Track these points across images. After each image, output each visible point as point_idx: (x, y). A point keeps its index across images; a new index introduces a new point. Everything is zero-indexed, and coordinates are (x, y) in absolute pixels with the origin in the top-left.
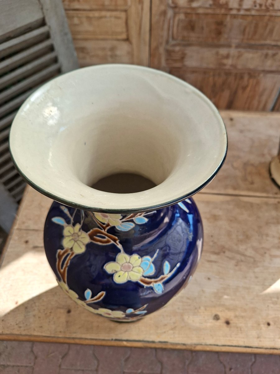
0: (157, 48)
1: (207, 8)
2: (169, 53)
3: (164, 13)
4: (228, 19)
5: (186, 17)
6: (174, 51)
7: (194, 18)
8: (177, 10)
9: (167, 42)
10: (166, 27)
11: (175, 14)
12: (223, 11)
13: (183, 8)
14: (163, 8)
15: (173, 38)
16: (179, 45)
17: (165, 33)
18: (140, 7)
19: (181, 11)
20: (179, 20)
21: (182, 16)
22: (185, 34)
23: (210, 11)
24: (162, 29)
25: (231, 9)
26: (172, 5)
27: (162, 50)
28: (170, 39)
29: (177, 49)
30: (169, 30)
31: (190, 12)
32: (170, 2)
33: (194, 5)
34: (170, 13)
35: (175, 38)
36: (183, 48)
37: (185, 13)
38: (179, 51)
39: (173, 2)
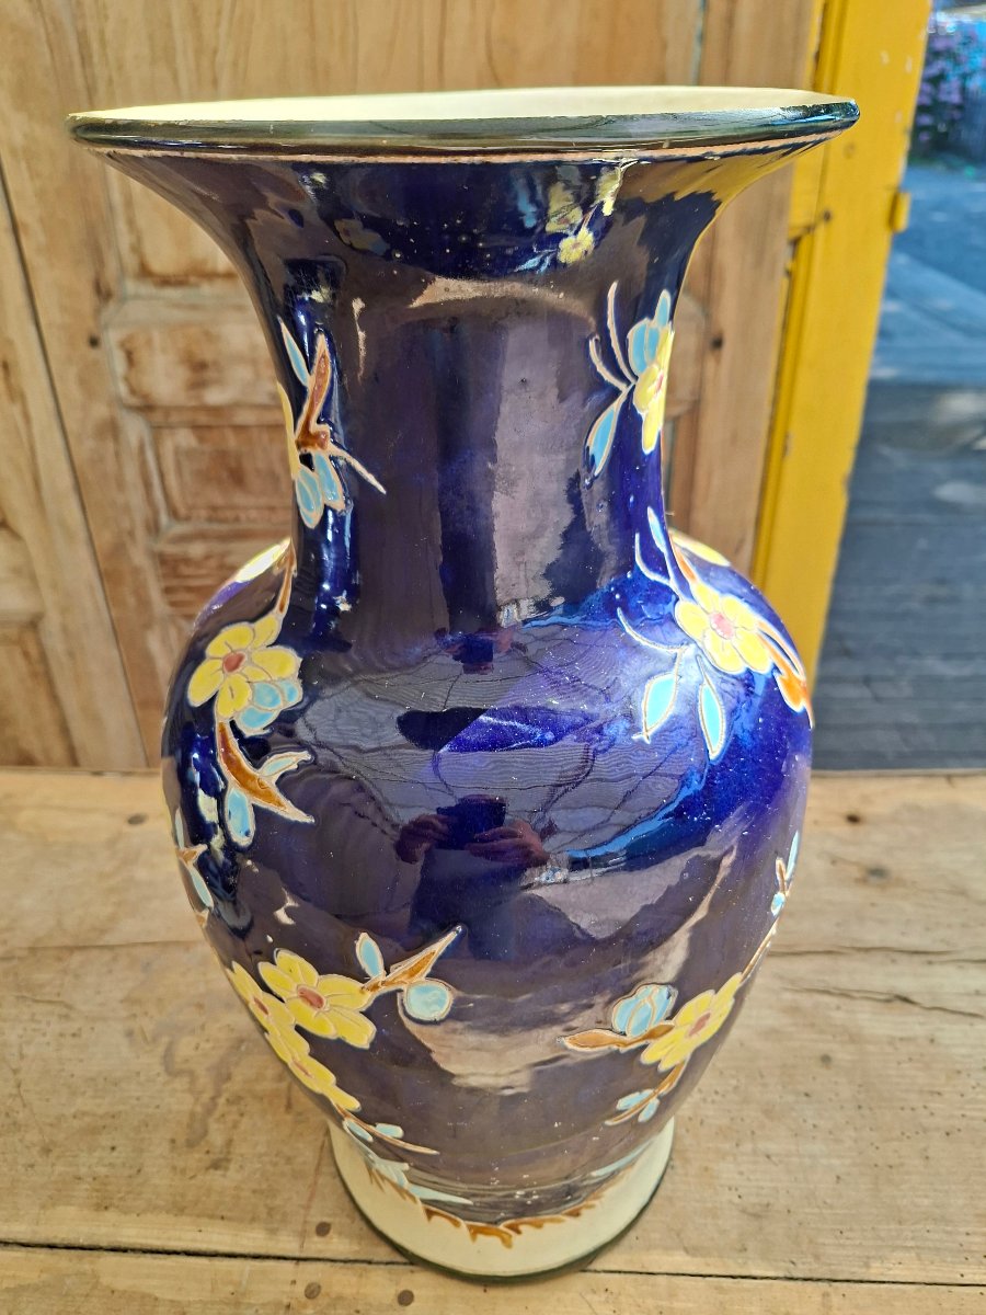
0: (118, 550)
1: (263, 406)
2: (169, 565)
3: (111, 429)
5: (201, 440)
6: (187, 561)
7: (232, 441)
8: (158, 417)
9: (154, 528)
10: (131, 473)
11: (157, 431)
13: (179, 409)
14: (100, 411)
15: (174, 513)
16: (202, 536)
17: (136, 498)
18: (16, 410)
19: (175, 418)
20: (177, 451)
21: (185, 438)
22: (217, 498)
24: (121, 485)
26: (134, 401)
27: (139, 557)
28: (164, 519)
29: (196, 550)
30: (147, 485)
31: (208, 422)
32: (123, 389)
33: (214, 397)
34: (135, 429)
35: (182, 511)
36: (217, 547)
37: (196, 428)
38: (208, 557)
39: (133, 392)
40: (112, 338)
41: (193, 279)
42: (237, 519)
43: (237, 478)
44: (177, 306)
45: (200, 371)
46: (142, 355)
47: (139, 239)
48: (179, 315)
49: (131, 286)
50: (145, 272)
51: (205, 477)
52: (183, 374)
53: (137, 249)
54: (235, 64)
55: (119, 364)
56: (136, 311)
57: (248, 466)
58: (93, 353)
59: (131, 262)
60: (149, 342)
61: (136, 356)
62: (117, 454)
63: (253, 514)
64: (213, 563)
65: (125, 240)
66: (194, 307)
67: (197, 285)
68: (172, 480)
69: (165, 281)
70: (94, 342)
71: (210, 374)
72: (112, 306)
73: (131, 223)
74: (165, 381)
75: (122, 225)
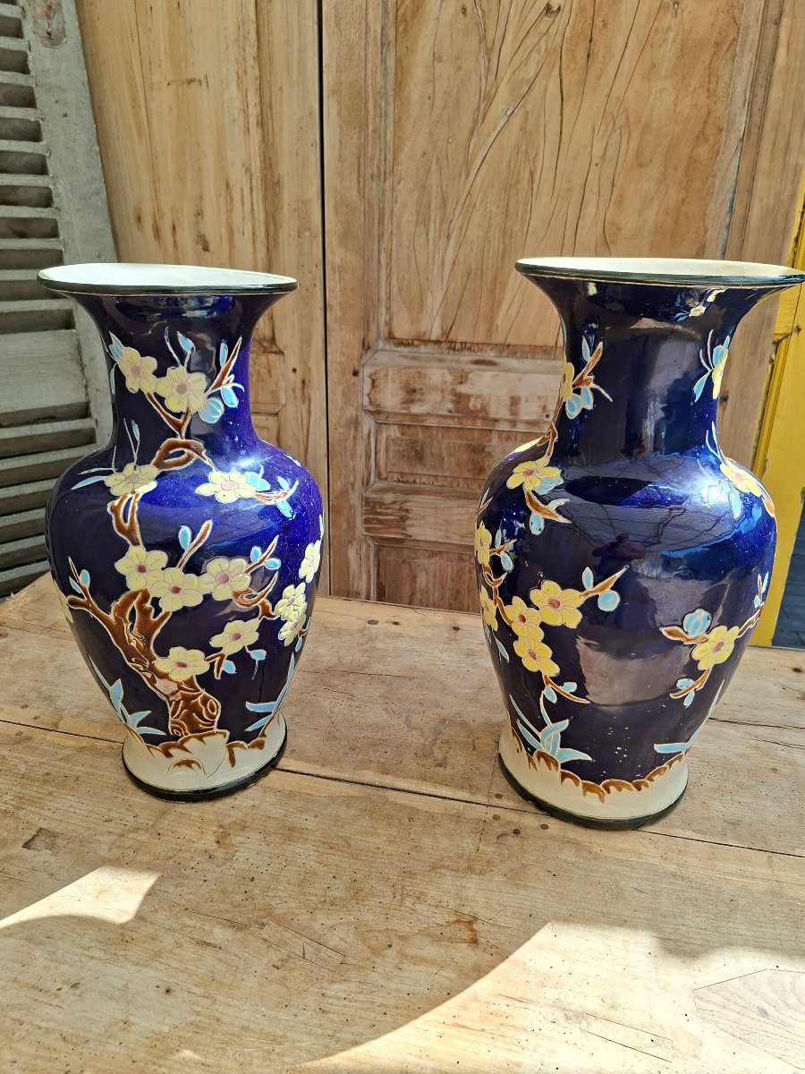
0: (344, 493)
1: (442, 416)
2: (371, 506)
3: (355, 423)
4: (495, 440)
5: (402, 434)
6: (381, 504)
7: (421, 435)
8: (382, 419)
9: (366, 483)
10: (361, 449)
11: (379, 425)
12: (479, 424)
13: (395, 414)
14: (351, 412)
15: (379, 475)
16: (393, 490)
17: (360, 463)
18: (304, 408)
19: (391, 420)
20: (388, 439)
21: (394, 432)
22: (406, 469)
23: (451, 423)
24: (353, 456)
25: (496, 420)
26: (371, 408)
27: (355, 499)
28: (373, 478)
29: (389, 498)
30: (368, 457)
31: (410, 424)
32: (366, 401)
33: (416, 409)
34: (368, 424)
35: (384, 475)
36: (401, 497)
37: (401, 425)
38: (394, 503)
39: (371, 403)
40: (367, 371)
41: (416, 343)
42: (414, 482)
43: (420, 457)
44: (404, 356)
45: (411, 393)
46: (380, 383)
47: (391, 319)
48: (405, 362)
49: (381, 344)
50: (391, 337)
51: (402, 456)
52: (402, 395)
53: (389, 324)
54: (461, 228)
55: (367, 387)
56: (382, 358)
57: (427, 451)
58: (354, 379)
59: (384, 330)
60: (386, 375)
61: (377, 383)
62: (355, 437)
63: (424, 479)
64: (396, 507)
65: (383, 318)
66: (414, 358)
67: (418, 346)
68: (382, 455)
69: (401, 343)
70: (355, 373)
71: (418, 396)
72: (369, 354)
73: (388, 309)
74: (390, 398)
75: (383, 310)
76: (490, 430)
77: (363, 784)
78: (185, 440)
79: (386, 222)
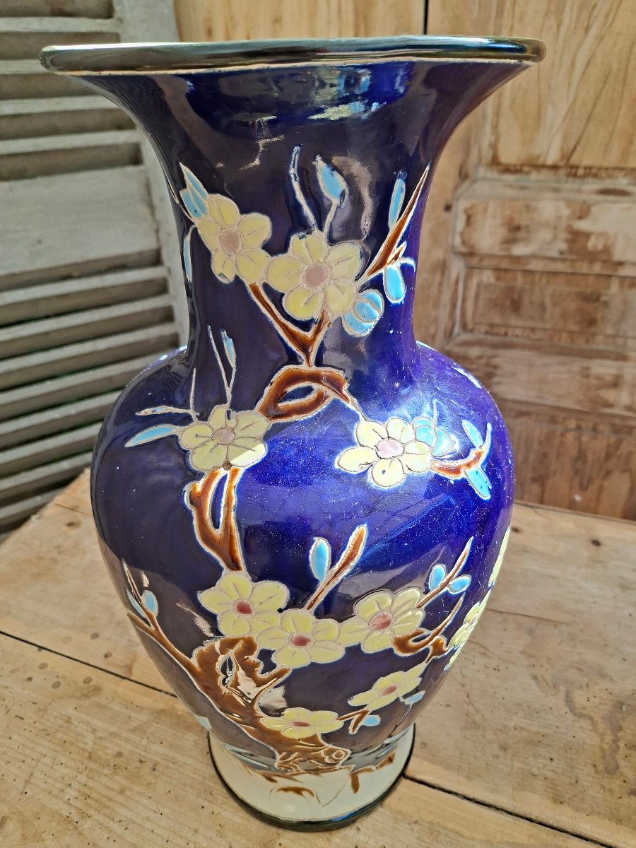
1: (552, 259)
3: (443, 267)
4: (614, 286)
5: (498, 279)
6: (465, 357)
7: (520, 281)
8: (475, 261)
9: (449, 335)
10: (446, 297)
11: (470, 269)
12: (597, 268)
13: (491, 256)
14: (439, 254)
15: (464, 326)
16: (479, 343)
17: (443, 313)
19: (485, 263)
20: (479, 285)
21: (488, 277)
22: (497, 319)
23: (560, 267)
24: (437, 304)
25: (620, 264)
26: (463, 249)
28: (457, 329)
29: (474, 351)
30: (454, 306)
31: (507, 267)
32: (458, 240)
33: (518, 250)
34: (457, 267)
35: (470, 326)
36: (489, 352)
37: (498, 270)
38: (480, 357)
39: (464, 243)
40: (461, 206)
41: (526, 169)
42: (506, 334)
43: (516, 307)
44: (511, 186)
45: (515, 231)
46: (478, 219)
47: (497, 139)
48: (510, 193)
49: (482, 172)
50: (495, 162)
51: (495, 304)
52: (502, 233)
53: (494, 146)
54: (607, 15)
55: (460, 224)
56: (481, 188)
57: (526, 299)
58: (445, 215)
59: (487, 154)
60: (485, 210)
61: (472, 219)
62: (441, 284)
63: (518, 332)
64: (483, 362)
65: (487, 138)
66: (523, 188)
67: (528, 173)
68: (470, 304)
69: (507, 170)
70: (448, 208)
71: (522, 234)
72: (467, 184)
73: (495, 127)
74: (488, 237)
75: (488, 129)
76: (609, 276)
77: (530, 820)
78: (314, 369)
79: (505, 14)
